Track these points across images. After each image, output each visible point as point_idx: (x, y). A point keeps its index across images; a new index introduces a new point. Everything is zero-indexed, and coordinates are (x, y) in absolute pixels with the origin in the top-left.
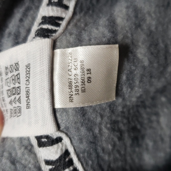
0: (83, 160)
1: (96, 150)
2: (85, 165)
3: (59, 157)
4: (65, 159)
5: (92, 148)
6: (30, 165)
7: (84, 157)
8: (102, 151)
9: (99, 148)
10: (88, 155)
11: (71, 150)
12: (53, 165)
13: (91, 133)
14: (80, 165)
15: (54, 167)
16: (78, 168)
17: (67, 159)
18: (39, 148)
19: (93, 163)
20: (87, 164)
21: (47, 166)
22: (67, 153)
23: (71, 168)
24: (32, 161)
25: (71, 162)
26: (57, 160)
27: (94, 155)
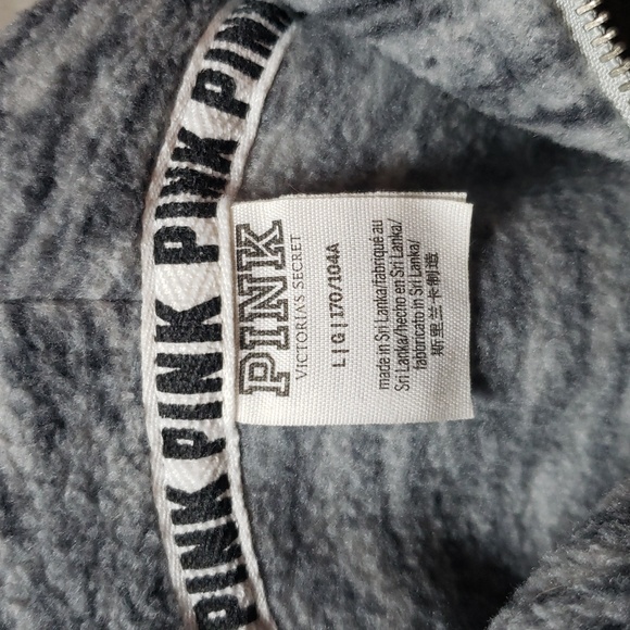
0: (254, 507)
1: (293, 488)
2: (256, 520)
3: (202, 490)
4: (215, 496)
5: (287, 482)
6: (130, 501)
7: (259, 501)
8: (306, 493)
9: (302, 484)
10: (269, 497)
11: (234, 478)
12: (183, 505)
13: (293, 447)
14: (245, 518)
15: (184, 508)
16: (237, 525)
17: (219, 499)
18: (163, 459)
19: (277, 518)
20: (262, 520)
21: (169, 502)
22: (222, 483)
23: (223, 521)
24: (137, 491)
25: (226, 507)
26: (195, 495)
27: (285, 499)
